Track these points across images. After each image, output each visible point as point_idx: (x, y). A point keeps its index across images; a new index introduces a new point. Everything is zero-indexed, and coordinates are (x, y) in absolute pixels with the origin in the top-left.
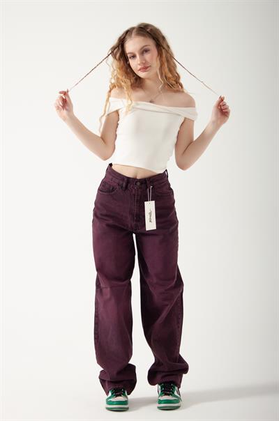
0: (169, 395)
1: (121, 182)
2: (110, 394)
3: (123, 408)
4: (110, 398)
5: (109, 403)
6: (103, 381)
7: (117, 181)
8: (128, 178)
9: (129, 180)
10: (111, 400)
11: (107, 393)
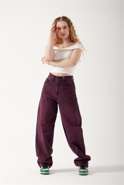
0: (84, 169)
1: (53, 78)
2: (42, 168)
3: (47, 173)
4: (42, 169)
5: (41, 171)
6: (39, 163)
10: (43, 170)
11: (41, 167)
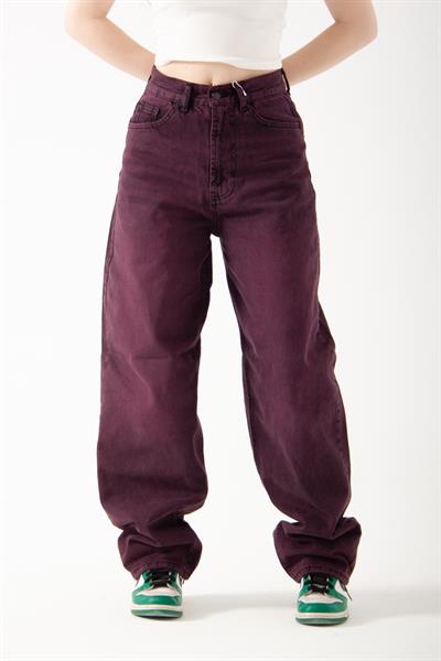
0: (322, 591)
1: (178, 97)
2: (142, 580)
3: (168, 612)
7: (169, 95)
8: (192, 86)
9: (194, 91)
11: (136, 580)
